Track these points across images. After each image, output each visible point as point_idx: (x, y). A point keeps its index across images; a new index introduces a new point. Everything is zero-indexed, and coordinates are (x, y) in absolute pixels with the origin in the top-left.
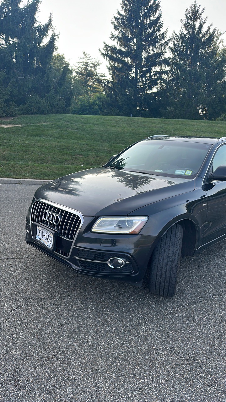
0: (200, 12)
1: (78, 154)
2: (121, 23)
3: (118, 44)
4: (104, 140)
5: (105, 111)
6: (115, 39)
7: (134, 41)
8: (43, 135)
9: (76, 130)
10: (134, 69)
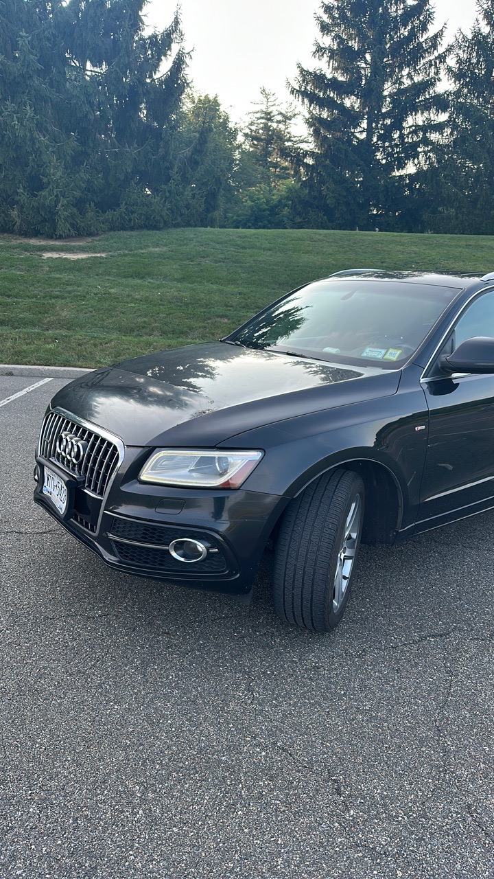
1: (218, 316)
2: (338, 19)
3: (329, 65)
4: (280, 284)
5: (298, 219)
6: (322, 55)
7: (365, 58)
8: (149, 274)
9: (220, 262)
10: (366, 121)
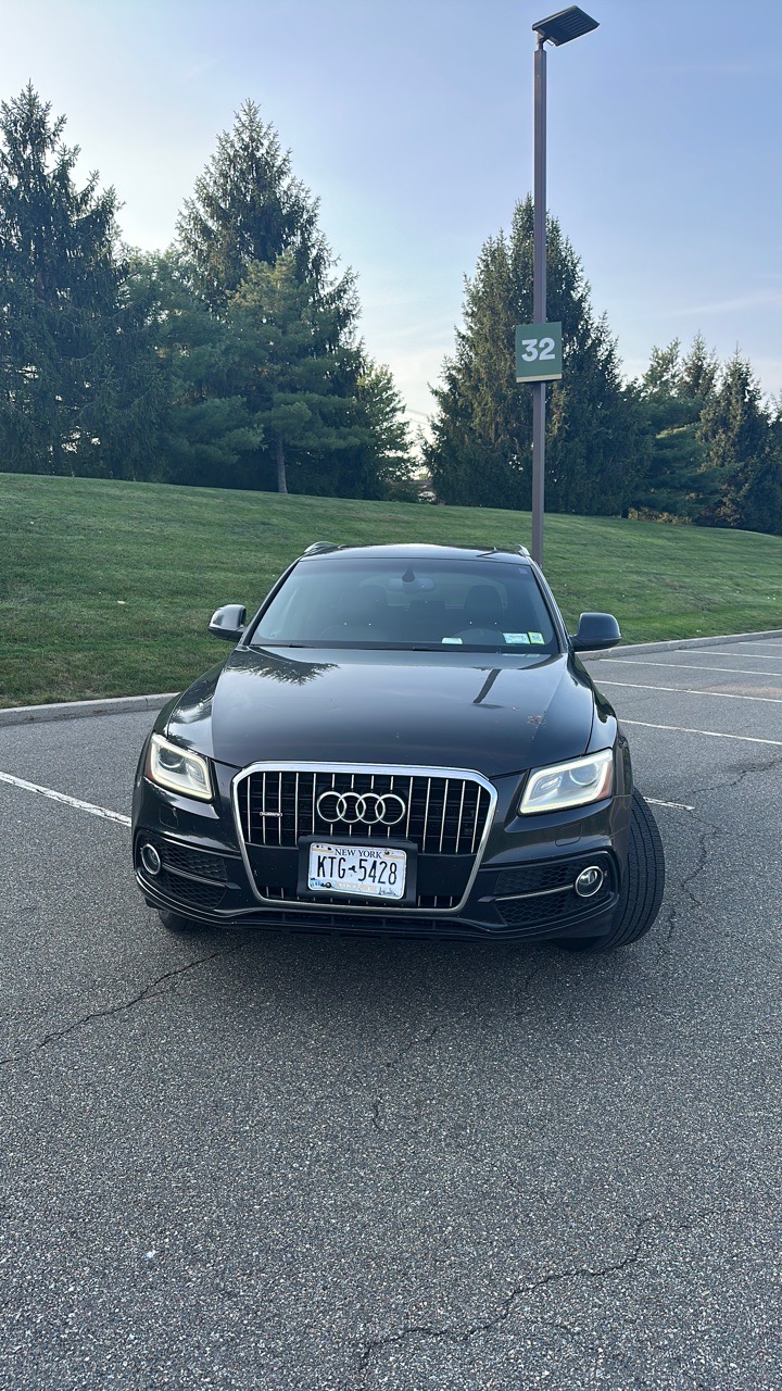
0: (51, 124)
